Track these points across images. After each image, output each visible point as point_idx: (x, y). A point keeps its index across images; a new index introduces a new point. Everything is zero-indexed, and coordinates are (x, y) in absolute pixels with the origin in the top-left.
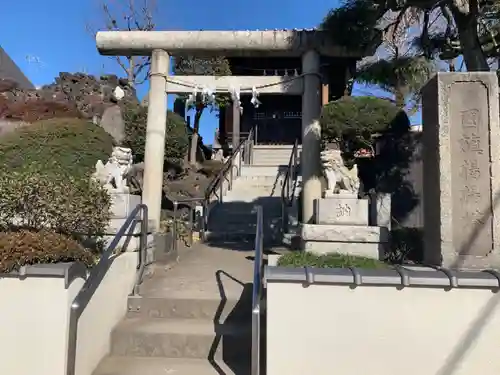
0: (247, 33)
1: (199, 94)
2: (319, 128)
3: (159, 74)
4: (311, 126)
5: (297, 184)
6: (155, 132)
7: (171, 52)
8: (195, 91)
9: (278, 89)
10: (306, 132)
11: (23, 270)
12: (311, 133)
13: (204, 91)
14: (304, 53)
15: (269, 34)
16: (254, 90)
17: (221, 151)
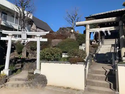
0: (106, 19)
1: (96, 32)
2: (124, 37)
3: (88, 29)
4: (122, 37)
5: (117, 49)
6: (87, 40)
7: (90, 25)
8: (95, 31)
9: (113, 29)
10: (121, 38)
11: (77, 63)
12: (122, 38)
13: (97, 31)
14: (119, 21)
15: (111, 18)
16: (108, 30)
17: (96, 42)
